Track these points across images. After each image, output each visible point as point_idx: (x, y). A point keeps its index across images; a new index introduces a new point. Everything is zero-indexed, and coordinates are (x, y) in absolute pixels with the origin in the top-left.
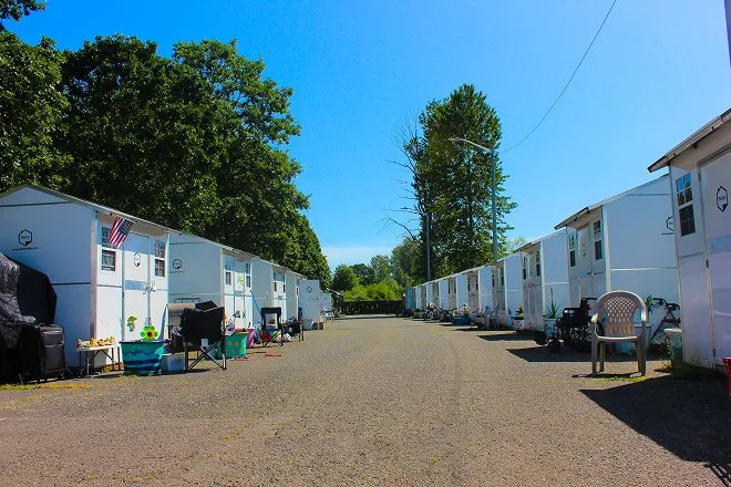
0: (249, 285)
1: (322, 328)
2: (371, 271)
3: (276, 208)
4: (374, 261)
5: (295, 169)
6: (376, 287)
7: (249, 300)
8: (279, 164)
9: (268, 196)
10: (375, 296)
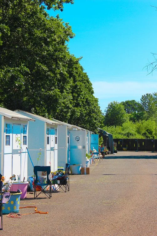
0: (25, 143)
1: (88, 173)
2: (141, 108)
3: (51, 70)
4: (144, 98)
5: (68, 34)
6: (145, 123)
7: (25, 156)
8: (54, 32)
9: (44, 60)
10: (143, 132)
